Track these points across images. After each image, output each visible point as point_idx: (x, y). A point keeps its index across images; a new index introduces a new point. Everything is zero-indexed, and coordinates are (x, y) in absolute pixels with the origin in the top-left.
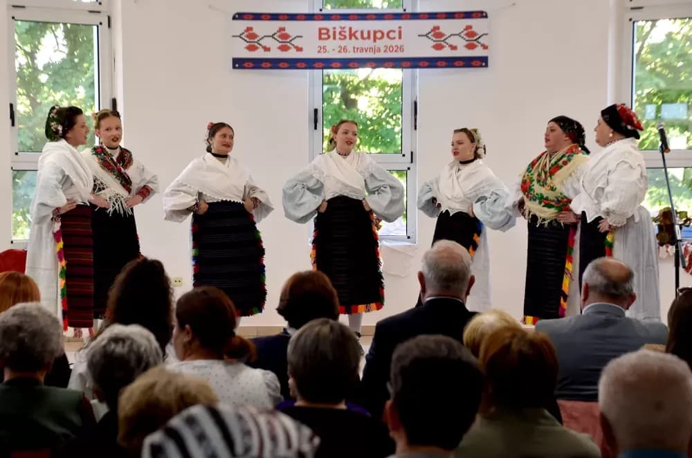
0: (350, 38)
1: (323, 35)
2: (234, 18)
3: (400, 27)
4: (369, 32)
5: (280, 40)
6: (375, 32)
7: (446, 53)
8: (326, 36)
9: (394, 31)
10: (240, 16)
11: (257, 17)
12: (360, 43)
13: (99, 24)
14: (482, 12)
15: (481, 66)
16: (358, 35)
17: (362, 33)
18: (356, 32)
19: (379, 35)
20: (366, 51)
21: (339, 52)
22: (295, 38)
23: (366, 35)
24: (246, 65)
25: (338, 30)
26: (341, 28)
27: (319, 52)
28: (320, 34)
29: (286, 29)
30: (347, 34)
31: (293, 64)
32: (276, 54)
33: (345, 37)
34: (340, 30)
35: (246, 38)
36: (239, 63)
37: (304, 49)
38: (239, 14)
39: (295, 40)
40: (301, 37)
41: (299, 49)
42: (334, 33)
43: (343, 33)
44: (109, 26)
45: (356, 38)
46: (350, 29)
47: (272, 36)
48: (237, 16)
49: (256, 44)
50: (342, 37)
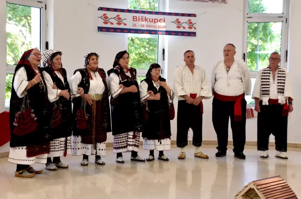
0: (145, 21)
1: (134, 19)
2: (99, 9)
3: (164, 18)
4: (152, 19)
5: (117, 20)
6: (155, 20)
7: (181, 30)
8: (136, 20)
9: (162, 20)
10: (101, 9)
11: (108, 9)
12: (149, 24)
13: (41, 7)
14: (195, 14)
15: (193, 36)
16: (148, 20)
17: (150, 19)
18: (147, 19)
19: (156, 21)
20: (151, 27)
21: (141, 26)
22: (123, 20)
23: (151, 20)
24: (103, 30)
25: (140, 18)
26: (142, 17)
27: (133, 26)
28: (133, 19)
29: (120, 16)
30: (144, 19)
31: (123, 30)
32: (115, 26)
33: (143, 21)
34: (141, 18)
35: (103, 18)
36: (100, 29)
37: (127, 24)
38: (100, 8)
39: (124, 20)
40: (126, 19)
41: (125, 24)
42: (139, 19)
43: (142, 19)
44: (46, 9)
45: (148, 21)
46: (145, 17)
47: (114, 18)
48: (100, 9)
49: (107, 21)
50: (142, 21)
